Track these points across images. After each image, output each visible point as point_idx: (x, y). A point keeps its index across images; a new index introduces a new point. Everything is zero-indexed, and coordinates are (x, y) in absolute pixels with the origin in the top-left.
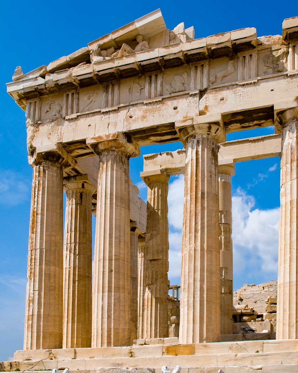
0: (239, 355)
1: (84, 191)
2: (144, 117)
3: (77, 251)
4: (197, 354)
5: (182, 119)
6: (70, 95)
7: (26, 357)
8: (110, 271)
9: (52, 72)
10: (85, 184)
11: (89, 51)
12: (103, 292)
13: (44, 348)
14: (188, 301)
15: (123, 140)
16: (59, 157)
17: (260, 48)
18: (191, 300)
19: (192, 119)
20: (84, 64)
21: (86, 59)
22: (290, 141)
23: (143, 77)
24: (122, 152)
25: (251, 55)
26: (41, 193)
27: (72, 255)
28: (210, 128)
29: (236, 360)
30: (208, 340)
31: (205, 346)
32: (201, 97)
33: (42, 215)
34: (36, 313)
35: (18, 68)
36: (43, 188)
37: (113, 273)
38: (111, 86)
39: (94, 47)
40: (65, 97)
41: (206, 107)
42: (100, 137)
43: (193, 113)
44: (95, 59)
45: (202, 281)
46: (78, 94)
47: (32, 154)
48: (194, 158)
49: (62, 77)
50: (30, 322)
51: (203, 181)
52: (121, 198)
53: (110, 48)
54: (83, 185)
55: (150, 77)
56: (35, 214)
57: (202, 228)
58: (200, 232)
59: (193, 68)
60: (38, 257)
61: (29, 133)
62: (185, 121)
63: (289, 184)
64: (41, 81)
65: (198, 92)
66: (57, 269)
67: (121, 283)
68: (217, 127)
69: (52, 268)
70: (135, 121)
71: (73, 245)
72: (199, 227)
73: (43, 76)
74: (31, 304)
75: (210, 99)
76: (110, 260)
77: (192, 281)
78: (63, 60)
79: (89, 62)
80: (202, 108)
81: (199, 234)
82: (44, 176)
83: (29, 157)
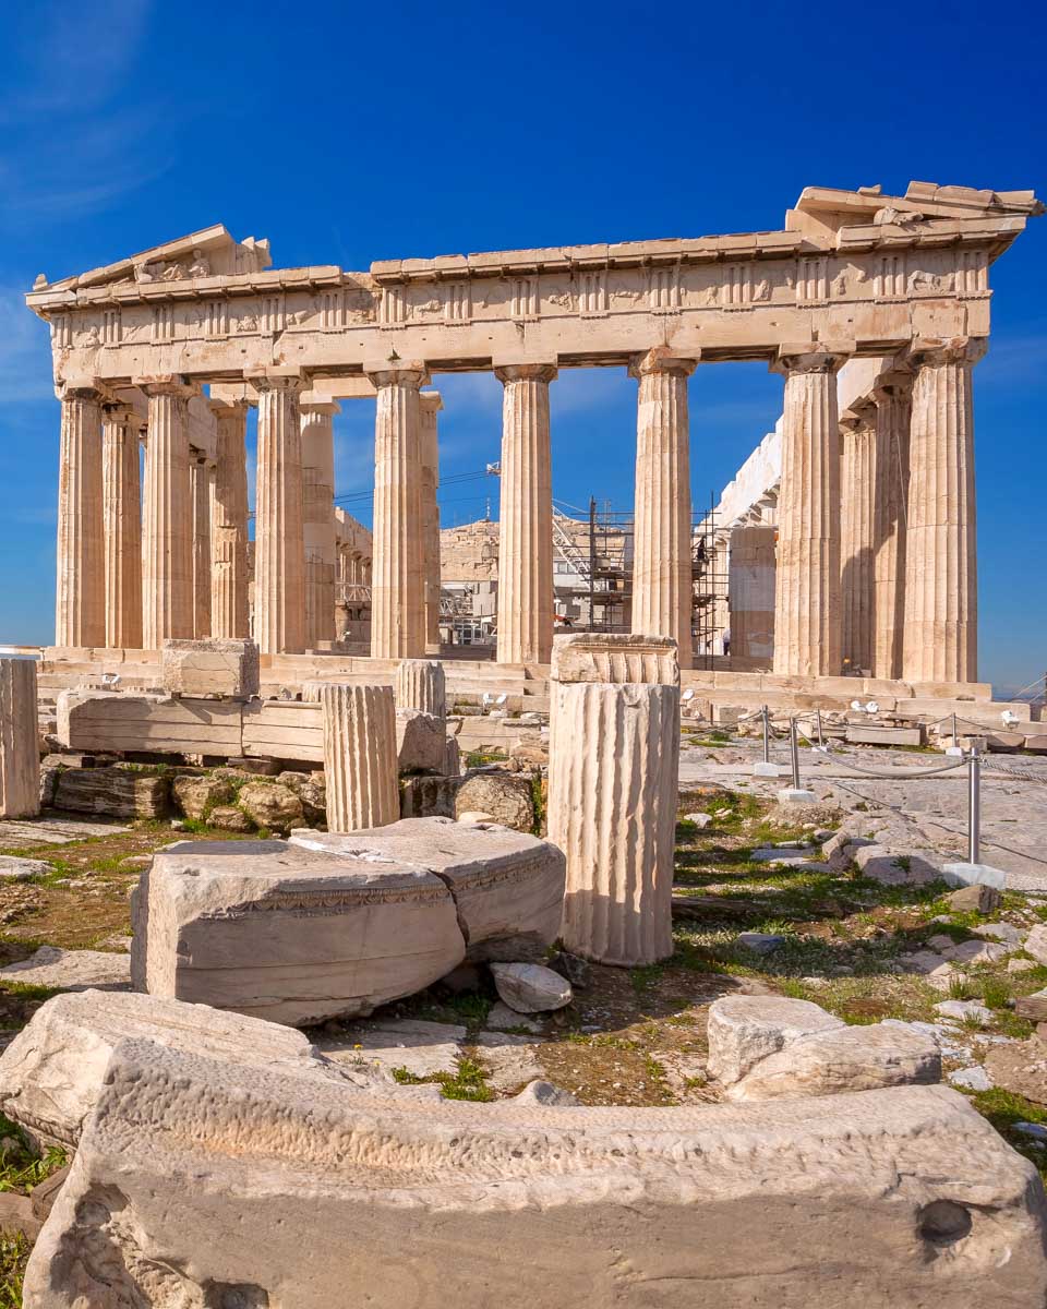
0: (322, 672)
1: (129, 424)
2: (205, 358)
3: (120, 509)
4: (273, 667)
5: (252, 368)
6: (109, 314)
7: (61, 656)
8: (166, 552)
9: (86, 286)
10: (130, 416)
11: (133, 266)
12: (157, 578)
13: (83, 646)
14: (263, 600)
15: (179, 383)
16: (97, 393)
17: (348, 287)
18: (267, 598)
19: (265, 369)
20: (127, 281)
21: (129, 274)
22: (385, 410)
23: (203, 303)
24: (179, 397)
25: (336, 295)
26: (74, 440)
27: (114, 515)
28: (287, 382)
29: (318, 678)
30: (288, 651)
31: (284, 658)
32: (275, 340)
33: (77, 470)
34: (72, 599)
35: (42, 277)
36: (77, 434)
37: (170, 554)
38: (162, 310)
39: (139, 261)
40: (102, 317)
41: (282, 355)
42: (149, 378)
43: (266, 361)
44: (141, 277)
45: (279, 574)
46: (120, 314)
47: (61, 385)
48: (269, 417)
49: (97, 295)
50: (65, 611)
51: (279, 449)
52: (179, 457)
53: (160, 262)
54: (127, 417)
55: (212, 306)
56: (67, 468)
57: (279, 509)
58: (276, 512)
59: (265, 303)
60: (73, 525)
61: (56, 360)
62: (256, 370)
63: (383, 463)
64: (71, 296)
65: (271, 334)
66: (96, 540)
67: (180, 567)
68: (296, 380)
69: (91, 540)
70: (193, 361)
71: (115, 500)
72: (275, 508)
73: (74, 290)
74: (65, 587)
75: (285, 345)
76: (166, 537)
77: (267, 573)
78: (100, 272)
79: (133, 279)
80: (276, 356)
81: (275, 516)
82: (77, 418)
83: (56, 388)
